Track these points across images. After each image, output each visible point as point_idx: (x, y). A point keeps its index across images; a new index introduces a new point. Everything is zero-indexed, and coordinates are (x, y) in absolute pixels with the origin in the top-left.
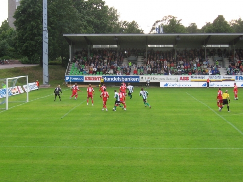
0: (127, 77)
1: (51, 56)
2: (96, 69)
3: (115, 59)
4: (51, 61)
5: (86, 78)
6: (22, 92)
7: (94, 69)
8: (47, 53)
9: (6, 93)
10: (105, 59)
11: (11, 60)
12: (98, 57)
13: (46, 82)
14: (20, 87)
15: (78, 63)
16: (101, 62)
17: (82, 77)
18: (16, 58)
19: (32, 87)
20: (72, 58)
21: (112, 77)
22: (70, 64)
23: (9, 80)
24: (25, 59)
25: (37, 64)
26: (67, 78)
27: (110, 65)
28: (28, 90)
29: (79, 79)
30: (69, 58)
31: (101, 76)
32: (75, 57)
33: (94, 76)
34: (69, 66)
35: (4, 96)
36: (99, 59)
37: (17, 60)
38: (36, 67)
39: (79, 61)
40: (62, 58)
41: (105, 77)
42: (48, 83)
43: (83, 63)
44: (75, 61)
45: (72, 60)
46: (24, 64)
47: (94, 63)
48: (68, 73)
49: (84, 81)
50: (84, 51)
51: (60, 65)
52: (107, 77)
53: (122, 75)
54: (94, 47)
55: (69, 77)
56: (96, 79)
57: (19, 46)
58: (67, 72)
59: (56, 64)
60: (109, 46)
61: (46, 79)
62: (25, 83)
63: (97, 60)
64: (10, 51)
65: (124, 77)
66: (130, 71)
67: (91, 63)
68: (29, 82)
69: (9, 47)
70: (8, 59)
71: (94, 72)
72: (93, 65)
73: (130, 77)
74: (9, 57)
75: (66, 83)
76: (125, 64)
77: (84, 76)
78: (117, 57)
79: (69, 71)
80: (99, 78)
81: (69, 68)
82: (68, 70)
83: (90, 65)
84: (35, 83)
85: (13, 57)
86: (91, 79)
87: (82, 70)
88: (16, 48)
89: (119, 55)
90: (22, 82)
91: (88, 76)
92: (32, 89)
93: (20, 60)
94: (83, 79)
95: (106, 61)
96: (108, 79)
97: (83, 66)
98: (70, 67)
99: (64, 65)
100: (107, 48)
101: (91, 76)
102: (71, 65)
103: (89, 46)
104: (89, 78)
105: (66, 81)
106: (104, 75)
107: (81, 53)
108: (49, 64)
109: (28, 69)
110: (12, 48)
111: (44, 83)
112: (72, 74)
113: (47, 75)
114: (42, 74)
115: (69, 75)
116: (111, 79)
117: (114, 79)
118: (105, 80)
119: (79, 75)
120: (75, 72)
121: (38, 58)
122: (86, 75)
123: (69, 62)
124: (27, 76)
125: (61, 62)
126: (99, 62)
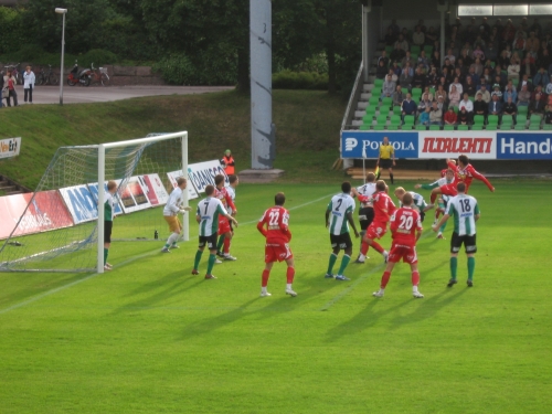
1: (286, 49)
2: (469, 106)
4: (285, 73)
5: (430, 141)
6: (164, 199)
7: (462, 104)
8: (268, 36)
9: (96, 204)
10: (508, 63)
11: (118, 67)
13: (261, 160)
14: (154, 178)
15: (395, 78)
17: (414, 138)
18: (141, 58)
19: (205, 178)
20: (372, 58)
21: (539, 138)
22: (363, 82)
23: (108, 151)
24: (178, 61)
25: (228, 84)
26: (351, 144)
27: (531, 88)
29: (402, 146)
30: (359, 58)
31: (491, 134)
32: (384, 54)
33: (462, 133)
34: (360, 90)
35: (90, 216)
37: (145, 69)
38: (223, 98)
40: (331, 58)
41: (508, 137)
42: (271, 163)
44: (382, 73)
45: (371, 65)
46: (172, 83)
47: (462, 81)
48: (355, 123)
49: (422, 155)
50: (423, 30)
51: (321, 87)
52: (518, 138)
54: (463, 10)
55: (360, 137)
56: (472, 147)
57: (151, 10)
58: (352, 117)
59: (302, 85)
60: (525, 9)
61: (261, 146)
62: (177, 165)
64: (117, 27)
68: (192, 160)
69: (109, 11)
70: (106, 61)
72: (460, 87)
74: (111, 55)
75: (347, 164)
77: (423, 135)
79: (358, 114)
80: (482, 141)
81: (358, 99)
82: (355, 108)
83: (446, 89)
84: (216, 163)
85: (128, 55)
86: (449, 144)
88: (138, 17)
90: (162, 158)
91: (435, 134)
93: (156, 65)
94: (416, 145)
95: (514, 70)
96: (522, 149)
97: (417, 90)
98: (364, 96)
99: (340, 87)
100: (520, 18)
101: (449, 133)
102: (367, 87)
103: (442, 9)
104: (439, 140)
105: (347, 154)
106: (506, 130)
107: (409, 38)
109: (190, 103)
110: (121, 19)
111: (255, 164)
112: (371, 128)
113: (268, 130)
114: (246, 125)
115: (356, 128)
116: (532, 147)
117: (544, 148)
118: (507, 149)
119: (399, 128)
120: (383, 117)
121: (232, 58)
122: (428, 129)
123: (359, 75)
124: (185, 133)
125: (325, 77)
126: (483, 76)
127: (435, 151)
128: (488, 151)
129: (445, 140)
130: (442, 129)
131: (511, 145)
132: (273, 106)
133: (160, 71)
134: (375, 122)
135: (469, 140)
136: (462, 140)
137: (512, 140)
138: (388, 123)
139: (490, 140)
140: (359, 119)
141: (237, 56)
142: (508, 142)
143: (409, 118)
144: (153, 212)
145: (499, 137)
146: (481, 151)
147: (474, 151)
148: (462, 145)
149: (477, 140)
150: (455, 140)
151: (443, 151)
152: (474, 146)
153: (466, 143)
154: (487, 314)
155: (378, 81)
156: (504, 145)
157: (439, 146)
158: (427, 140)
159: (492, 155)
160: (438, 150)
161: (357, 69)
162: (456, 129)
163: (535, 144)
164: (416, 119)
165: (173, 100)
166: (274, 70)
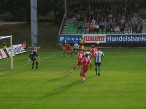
0: (138, 36)
1: (41, 10)
2: (97, 27)
3: (121, 13)
4: (41, 17)
6: (5, 56)
8: (36, 6)
10: (109, 13)
12: (100, 11)
13: (35, 44)
14: (2, 50)
15: (75, 19)
16: (104, 17)
17: (81, 37)
19: (17, 50)
20: (68, 12)
21: (119, 36)
22: (65, 20)
24: (8, 14)
25: (24, 21)
26: (62, 39)
27: (116, 21)
28: (12, 54)
29: (77, 39)
30: (64, 13)
31: (105, 35)
33: (95, 35)
34: (64, 22)
36: (101, 13)
38: (23, 25)
39: (76, 17)
40: (55, 13)
41: (109, 36)
42: (37, 45)
43: (81, 19)
44: (71, 17)
45: (68, 15)
46: (7, 21)
47: (95, 19)
48: (63, 32)
50: (83, 3)
51: (52, 21)
52: (113, 36)
53: (132, 34)
55: (65, 37)
58: (62, 31)
59: (47, 21)
61: (34, 40)
62: (9, 46)
63: (99, 15)
65: (134, 36)
66: (141, 29)
67: (92, 19)
68: (13, 44)
71: (96, 31)
72: (95, 21)
73: (141, 36)
75: (61, 45)
76: (135, 20)
77: (84, 36)
78: (124, 11)
79: (64, 29)
80: (102, 37)
81: (64, 25)
82: (63, 28)
83: (91, 22)
84: (21, 45)
86: (92, 38)
87: (80, 28)
89: (127, 9)
91: (87, 35)
92: (17, 53)
93: (2, 15)
95: (111, 16)
96: (114, 39)
97: (82, 22)
98: (66, 24)
99: (58, 22)
101: (91, 35)
102: (67, 21)
104: (89, 37)
105: (61, 42)
106: (109, 34)
107: (79, 6)
108: (39, 21)
109: (12, 27)
111: (33, 45)
112: (68, 34)
113: (36, 35)
114: (30, 33)
115: (63, 34)
116: (117, 39)
117: (120, 39)
118: (109, 39)
119: (77, 34)
120: (71, 30)
121: (25, 13)
122: (85, 34)
123: (64, 18)
124: (12, 36)
125: (54, 18)
126: (101, 18)
127: (87, 40)
128: (103, 40)
129: (90, 37)
130: (89, 34)
131: (110, 38)
132: (38, 27)
133: (3, 17)
134: (69, 32)
135: (98, 37)
136: (96, 37)
137: (111, 37)
138: (73, 32)
139: (104, 37)
140: (64, 31)
141: (26, 12)
142: (109, 37)
143: (80, 31)
144: (2, 60)
145: (107, 36)
146: (101, 40)
147: (99, 40)
148: (96, 39)
149: (100, 37)
150: (94, 37)
151: (90, 40)
152: (99, 39)
153: (97, 38)
154: (104, 90)
155: (70, 20)
156: (108, 38)
157: (89, 39)
158: (85, 37)
159: (105, 42)
160: (88, 40)
161: (63, 16)
162: (94, 34)
163: (118, 38)
164: (82, 31)
165: (7, 26)
166: (38, 16)
